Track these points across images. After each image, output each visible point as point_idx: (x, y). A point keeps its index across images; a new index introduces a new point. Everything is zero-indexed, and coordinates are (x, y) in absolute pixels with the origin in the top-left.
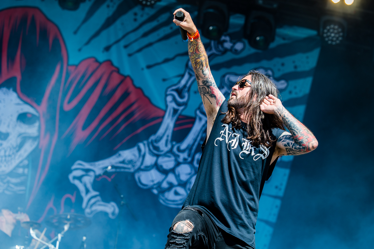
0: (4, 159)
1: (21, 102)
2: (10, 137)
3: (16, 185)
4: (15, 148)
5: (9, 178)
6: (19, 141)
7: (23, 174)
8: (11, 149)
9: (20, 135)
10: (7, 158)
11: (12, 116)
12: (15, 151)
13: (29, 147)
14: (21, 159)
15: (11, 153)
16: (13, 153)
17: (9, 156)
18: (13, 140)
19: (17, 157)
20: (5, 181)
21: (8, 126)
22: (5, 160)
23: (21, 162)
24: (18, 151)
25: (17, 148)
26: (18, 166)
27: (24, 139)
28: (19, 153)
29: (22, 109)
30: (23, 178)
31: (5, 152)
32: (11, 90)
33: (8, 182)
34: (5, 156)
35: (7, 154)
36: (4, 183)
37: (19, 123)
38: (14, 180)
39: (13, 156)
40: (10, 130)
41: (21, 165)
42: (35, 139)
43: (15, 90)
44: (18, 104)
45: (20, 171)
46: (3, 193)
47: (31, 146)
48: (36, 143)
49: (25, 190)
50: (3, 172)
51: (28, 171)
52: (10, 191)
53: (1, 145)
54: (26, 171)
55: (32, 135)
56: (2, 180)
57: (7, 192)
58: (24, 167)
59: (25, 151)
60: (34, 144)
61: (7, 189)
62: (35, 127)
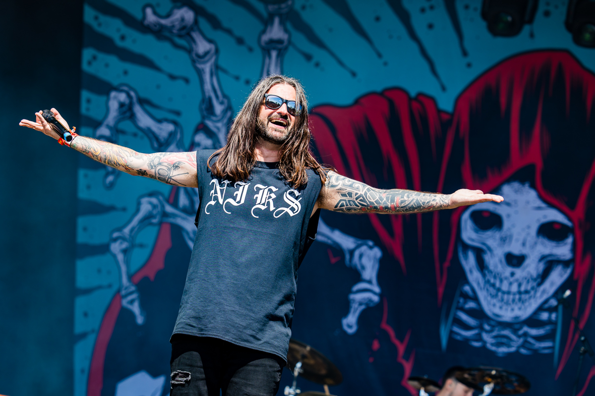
0: (517, 297)
1: (543, 205)
2: (527, 262)
3: (539, 338)
4: (535, 280)
5: (525, 329)
6: (541, 267)
7: (549, 322)
8: (528, 282)
9: (543, 258)
10: (524, 297)
11: (529, 227)
12: (535, 284)
13: (558, 277)
14: (545, 297)
15: (529, 288)
16: (533, 288)
17: (527, 292)
18: (532, 267)
19: (538, 294)
20: (521, 332)
21: (524, 244)
22: (520, 299)
23: (546, 301)
24: (540, 284)
25: (539, 280)
26: (540, 309)
27: (550, 264)
28: (542, 288)
29: (545, 216)
30: (548, 328)
31: (520, 285)
32: (527, 185)
33: (525, 334)
34: (520, 293)
35: (523, 289)
36: (519, 337)
37: (541, 239)
38: (534, 332)
39: (532, 293)
40: (525, 251)
41: (546, 306)
42: (566, 264)
43: (533, 186)
44: (539, 208)
45: (545, 316)
46: (517, 352)
47: (561, 275)
48: (569, 271)
49: (553, 348)
50: (517, 318)
51: (557, 317)
52: (528, 349)
53: (513, 274)
54: (554, 316)
55: (562, 258)
56: (515, 331)
57: (523, 351)
58: (551, 310)
59: (552, 284)
60: (565, 272)
61: (523, 346)
62: (566, 244)
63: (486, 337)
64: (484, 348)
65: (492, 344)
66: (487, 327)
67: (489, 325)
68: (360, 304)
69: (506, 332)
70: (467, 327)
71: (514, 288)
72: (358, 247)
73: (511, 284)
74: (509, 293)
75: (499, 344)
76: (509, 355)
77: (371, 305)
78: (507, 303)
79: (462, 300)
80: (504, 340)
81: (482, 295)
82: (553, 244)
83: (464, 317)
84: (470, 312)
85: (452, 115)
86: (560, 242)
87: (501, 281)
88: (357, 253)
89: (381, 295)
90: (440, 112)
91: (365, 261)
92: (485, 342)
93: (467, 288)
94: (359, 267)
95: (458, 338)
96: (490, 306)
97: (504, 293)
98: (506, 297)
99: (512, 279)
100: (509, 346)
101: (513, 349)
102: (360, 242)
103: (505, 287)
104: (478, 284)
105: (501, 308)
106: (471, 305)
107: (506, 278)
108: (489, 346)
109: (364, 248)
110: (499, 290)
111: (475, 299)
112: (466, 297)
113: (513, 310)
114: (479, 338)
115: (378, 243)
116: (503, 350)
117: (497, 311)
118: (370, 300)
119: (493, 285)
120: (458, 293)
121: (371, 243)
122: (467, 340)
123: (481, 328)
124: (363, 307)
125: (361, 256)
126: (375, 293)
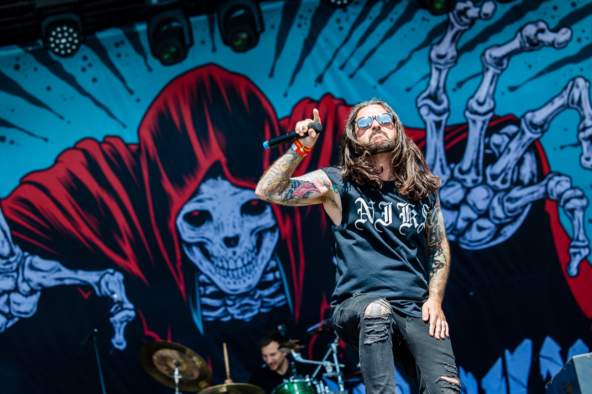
0: (244, 269)
1: (238, 190)
2: (242, 239)
3: (272, 296)
4: (253, 251)
5: (259, 292)
6: (254, 239)
7: (276, 280)
8: (248, 255)
9: (252, 232)
10: (249, 267)
11: (233, 212)
12: (253, 255)
13: (270, 243)
14: (265, 262)
15: (250, 259)
16: (253, 258)
17: (249, 263)
18: (247, 242)
19: (259, 262)
20: (256, 297)
21: (234, 226)
22: (247, 271)
23: (267, 265)
24: (257, 254)
25: (256, 250)
26: (265, 272)
27: (260, 235)
28: (260, 256)
29: (242, 199)
30: (276, 285)
31: (243, 260)
32: (219, 178)
33: (261, 297)
34: (245, 266)
35: (246, 262)
36: (257, 300)
37: (246, 217)
38: (266, 292)
39: (254, 262)
40: (238, 231)
41: (269, 269)
42: (272, 230)
43: (224, 178)
44: (235, 194)
45: (270, 277)
46: (260, 313)
47: (272, 240)
48: (277, 234)
49: (286, 299)
50: (249, 286)
51: (280, 274)
52: (267, 307)
53: (234, 253)
54: (277, 274)
55: (268, 226)
56: (252, 297)
57: (263, 310)
58: (273, 270)
59: (267, 250)
60: (274, 236)
61: (262, 307)
62: (266, 214)
63: (230, 310)
64: (233, 319)
65: (239, 315)
66: (229, 303)
67: (231, 300)
68: (122, 323)
69: (246, 301)
70: (214, 309)
71: (240, 264)
72: (102, 278)
73: (236, 261)
74: (237, 269)
75: (244, 312)
76: (254, 317)
77: (130, 320)
78: (239, 278)
79: (202, 289)
80: (246, 308)
81: (216, 279)
82: (257, 217)
83: (208, 301)
84: (212, 296)
85: (139, 145)
86: (262, 215)
87: (227, 262)
88: (103, 283)
89: (135, 310)
90: (127, 145)
91: (111, 287)
92: (232, 315)
93: (202, 278)
94: (109, 293)
95: (210, 319)
96: (226, 284)
97: (233, 270)
98: (235, 273)
99: (235, 258)
100: (252, 311)
101: (256, 312)
102: (102, 273)
103: (232, 266)
104: (211, 271)
105: (235, 283)
106: (210, 290)
107: (231, 258)
108: (236, 317)
109: (107, 277)
110: (228, 269)
111: (213, 283)
112: (204, 284)
113: (244, 281)
114: (227, 313)
115: (117, 268)
116: (248, 316)
117: (233, 287)
118: (129, 317)
119: (223, 268)
120: (197, 284)
121: (111, 271)
122: (217, 319)
123: (225, 305)
124: (125, 324)
125: (107, 284)
126: (130, 309)
